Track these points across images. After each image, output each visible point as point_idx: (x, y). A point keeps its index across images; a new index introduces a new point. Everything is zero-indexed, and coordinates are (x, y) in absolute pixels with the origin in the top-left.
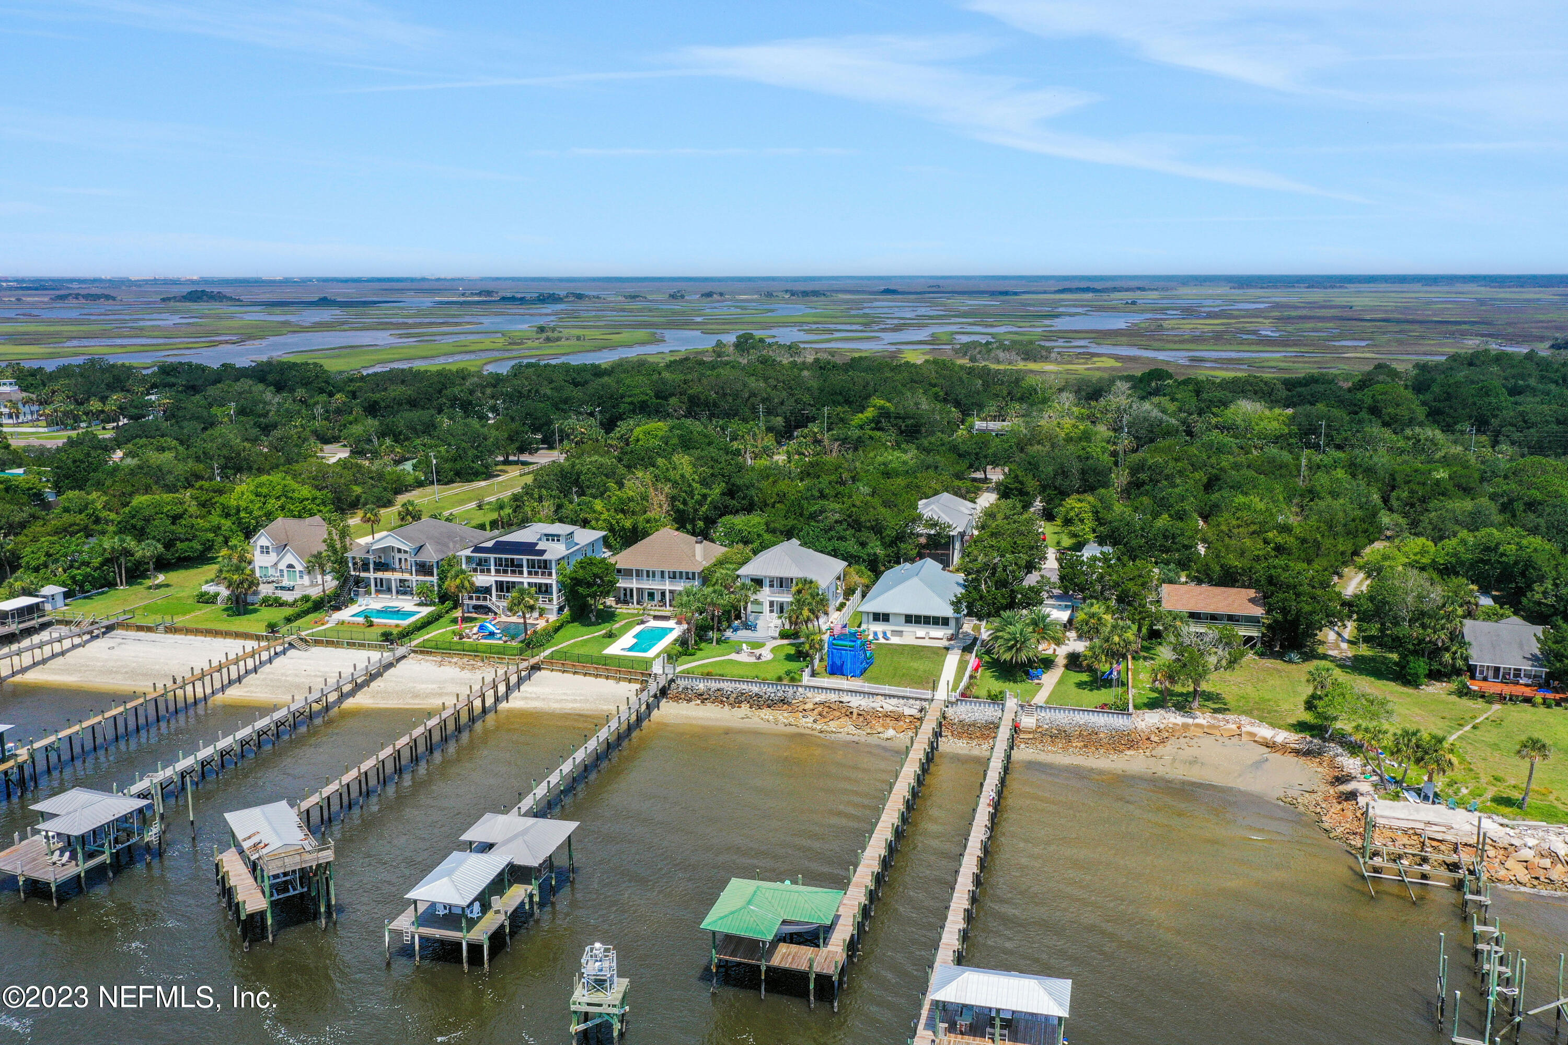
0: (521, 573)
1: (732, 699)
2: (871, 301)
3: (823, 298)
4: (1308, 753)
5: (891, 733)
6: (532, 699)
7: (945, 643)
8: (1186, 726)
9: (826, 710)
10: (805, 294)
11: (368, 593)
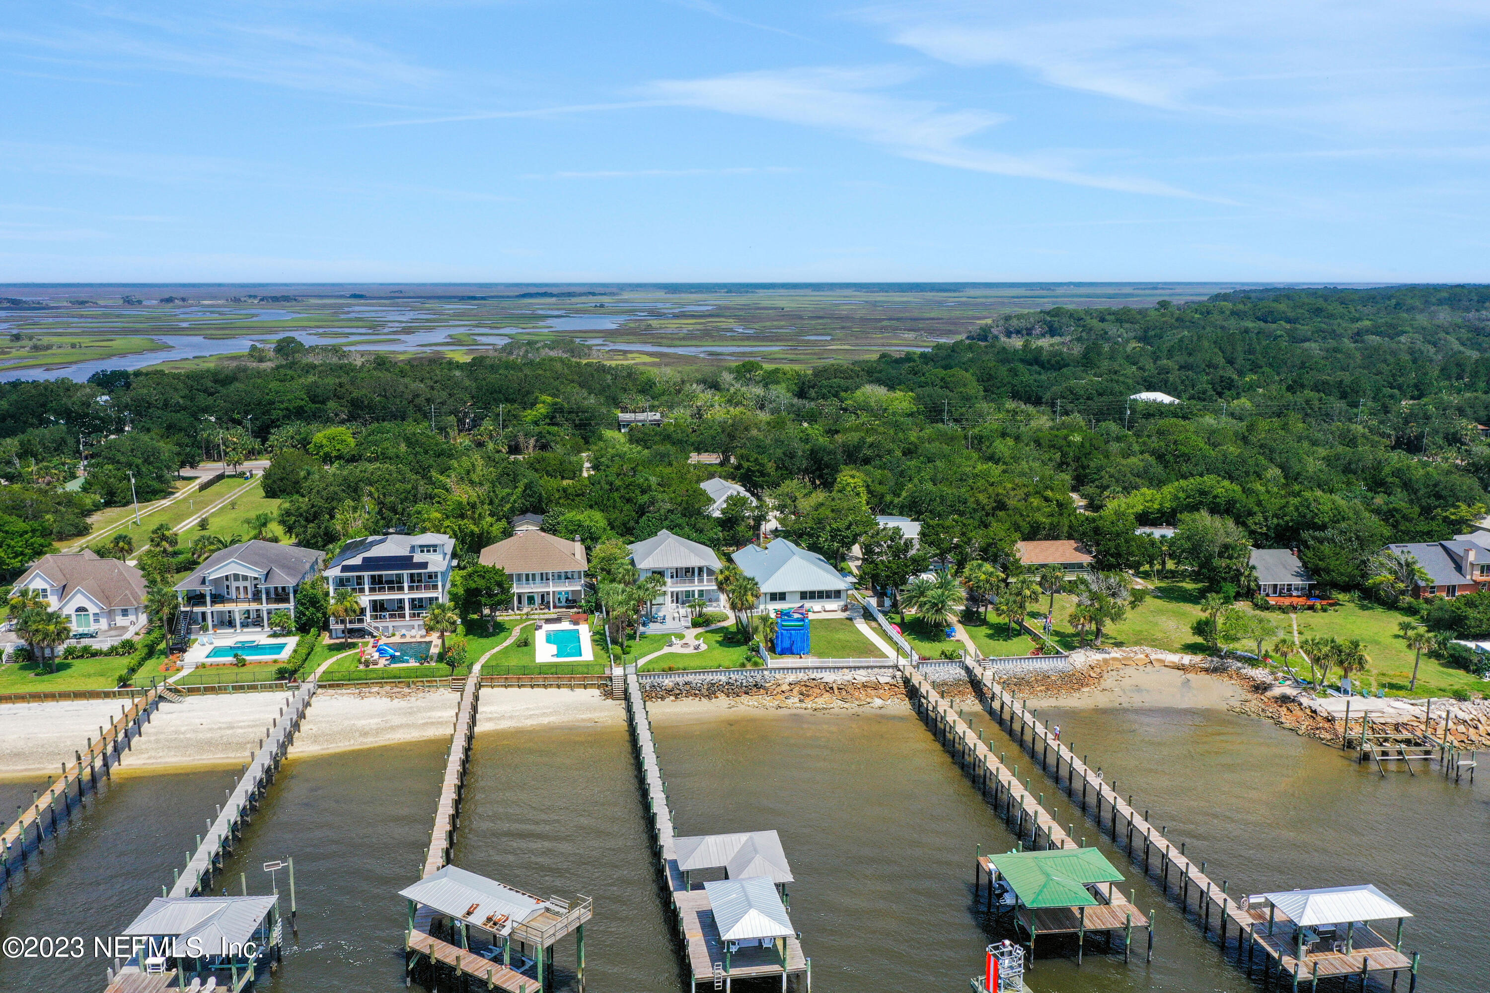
0: (401, 589)
1: (704, 691)
2: (350, 305)
3: (294, 303)
4: (1215, 670)
5: (878, 702)
6: (499, 719)
7: (843, 615)
8: (1105, 661)
9: (806, 689)
10: (275, 299)
11: (205, 629)
